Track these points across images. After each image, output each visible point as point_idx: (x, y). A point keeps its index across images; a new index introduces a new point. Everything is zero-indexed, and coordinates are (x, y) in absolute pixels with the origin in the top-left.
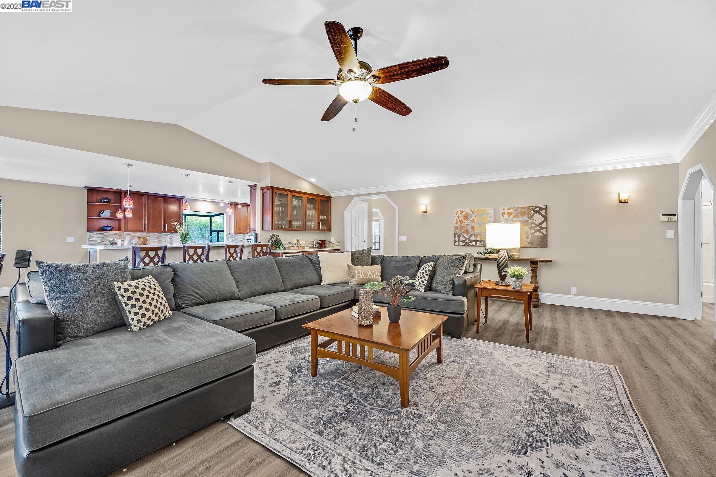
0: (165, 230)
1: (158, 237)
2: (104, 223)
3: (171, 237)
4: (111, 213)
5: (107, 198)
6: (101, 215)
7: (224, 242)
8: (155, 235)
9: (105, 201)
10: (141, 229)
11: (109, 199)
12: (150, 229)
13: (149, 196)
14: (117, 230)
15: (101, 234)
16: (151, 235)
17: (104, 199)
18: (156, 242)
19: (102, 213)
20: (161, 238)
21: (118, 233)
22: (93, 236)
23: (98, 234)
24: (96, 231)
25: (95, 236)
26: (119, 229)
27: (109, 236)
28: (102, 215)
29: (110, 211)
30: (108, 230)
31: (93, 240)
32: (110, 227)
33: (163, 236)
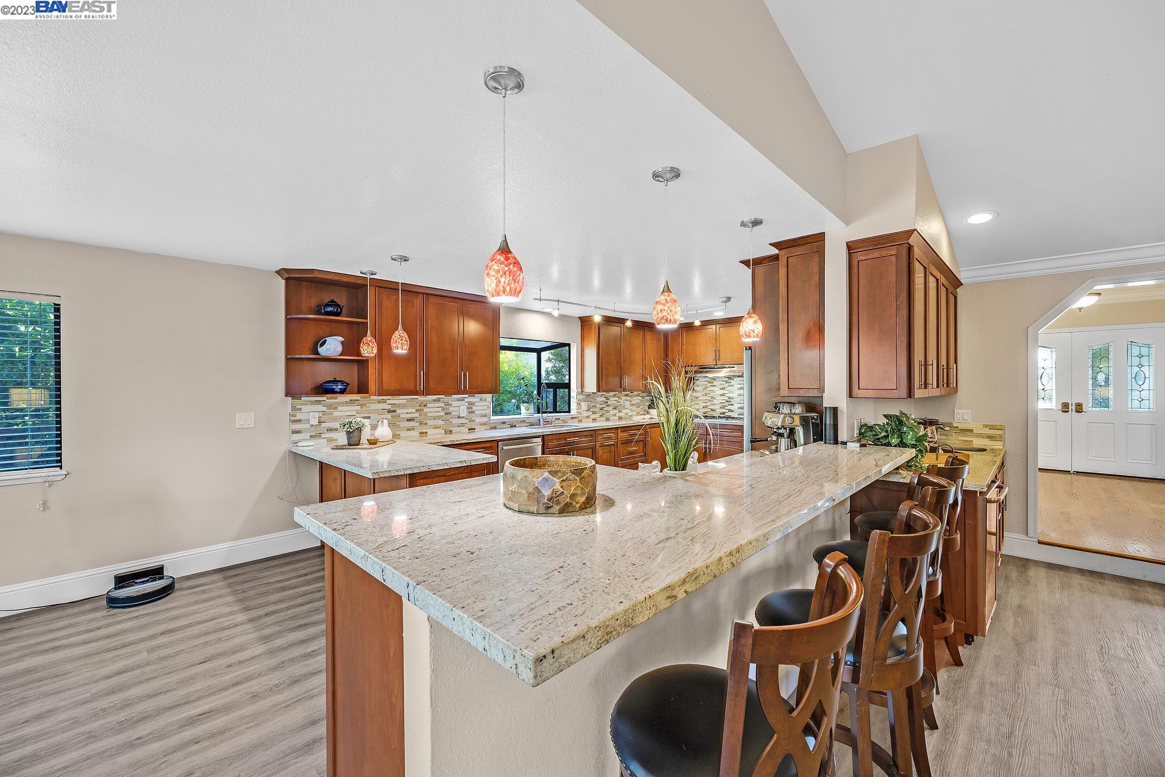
0: (465, 387)
1: (443, 405)
2: (324, 372)
3: (471, 403)
4: (342, 343)
5: (332, 301)
6: (320, 350)
7: (569, 412)
8: (438, 400)
9: (329, 309)
10: (411, 386)
11: (339, 306)
12: (432, 385)
13: (432, 299)
14: (356, 389)
15: (318, 402)
16: (430, 402)
17: (327, 305)
18: (439, 418)
19: (322, 345)
20: (451, 409)
21: (359, 398)
22: (301, 409)
23: (312, 403)
24: (307, 394)
25: (305, 408)
26: (362, 389)
27: (336, 408)
28: (323, 351)
29: (341, 339)
30: (336, 393)
31: (300, 421)
32: (342, 382)
33: (454, 404)
